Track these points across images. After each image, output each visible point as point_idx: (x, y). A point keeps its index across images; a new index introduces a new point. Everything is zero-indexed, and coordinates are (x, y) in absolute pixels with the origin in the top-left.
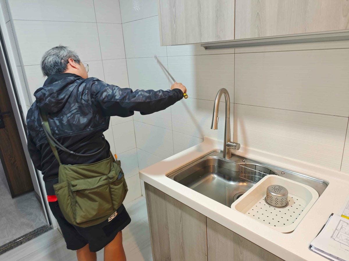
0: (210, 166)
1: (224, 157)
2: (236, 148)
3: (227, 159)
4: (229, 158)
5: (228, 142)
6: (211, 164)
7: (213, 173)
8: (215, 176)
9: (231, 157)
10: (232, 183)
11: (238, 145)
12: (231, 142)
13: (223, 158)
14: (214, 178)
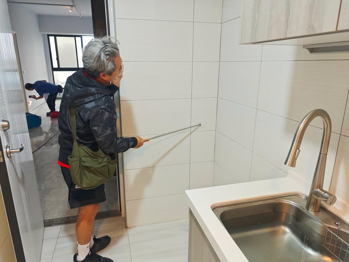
0: (282, 212)
1: (308, 208)
2: (326, 201)
3: (311, 212)
4: (315, 211)
5: (317, 189)
6: (285, 210)
7: (285, 224)
8: (287, 230)
9: (319, 211)
10: (310, 251)
11: (332, 197)
12: (322, 190)
13: (305, 208)
14: (284, 233)
